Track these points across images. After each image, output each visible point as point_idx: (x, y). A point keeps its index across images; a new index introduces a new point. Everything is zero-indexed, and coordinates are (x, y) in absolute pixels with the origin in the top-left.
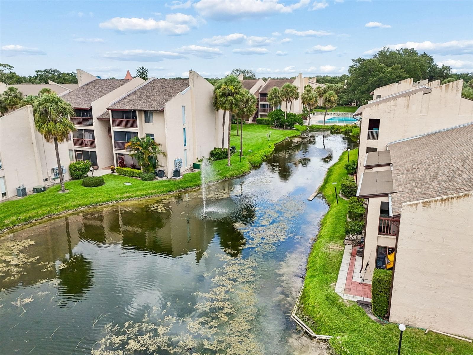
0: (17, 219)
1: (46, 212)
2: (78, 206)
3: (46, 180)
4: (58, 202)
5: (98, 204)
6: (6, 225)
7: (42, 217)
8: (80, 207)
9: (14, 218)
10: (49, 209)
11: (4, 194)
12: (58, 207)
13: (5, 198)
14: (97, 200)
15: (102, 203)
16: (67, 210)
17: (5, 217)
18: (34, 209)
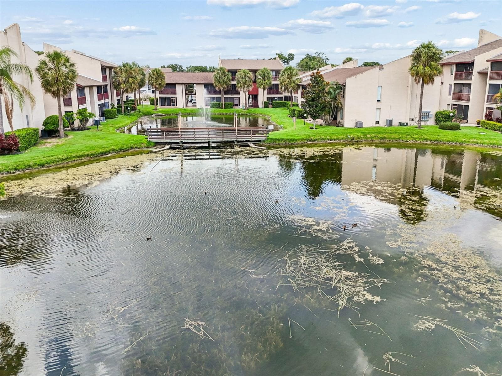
0: (376, 136)
1: (397, 137)
2: (424, 140)
3: (412, 120)
4: (410, 133)
5: (442, 142)
6: (367, 138)
7: (393, 140)
8: (425, 141)
9: (374, 135)
10: (401, 136)
11: (377, 122)
12: (408, 137)
13: (377, 125)
14: (442, 139)
15: (446, 142)
16: (414, 140)
17: (369, 133)
18: (390, 133)
